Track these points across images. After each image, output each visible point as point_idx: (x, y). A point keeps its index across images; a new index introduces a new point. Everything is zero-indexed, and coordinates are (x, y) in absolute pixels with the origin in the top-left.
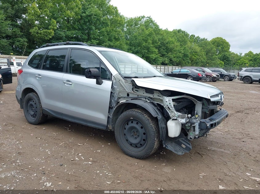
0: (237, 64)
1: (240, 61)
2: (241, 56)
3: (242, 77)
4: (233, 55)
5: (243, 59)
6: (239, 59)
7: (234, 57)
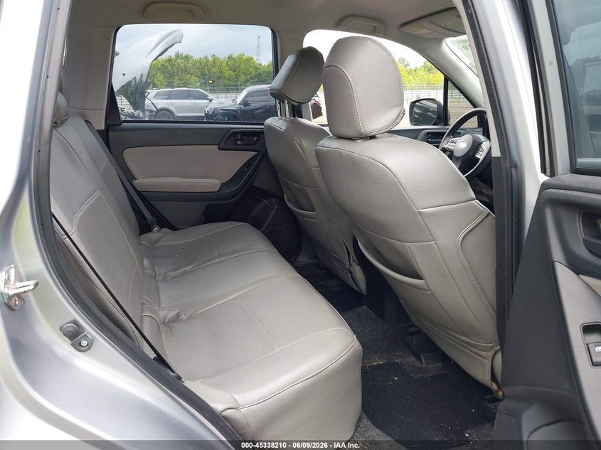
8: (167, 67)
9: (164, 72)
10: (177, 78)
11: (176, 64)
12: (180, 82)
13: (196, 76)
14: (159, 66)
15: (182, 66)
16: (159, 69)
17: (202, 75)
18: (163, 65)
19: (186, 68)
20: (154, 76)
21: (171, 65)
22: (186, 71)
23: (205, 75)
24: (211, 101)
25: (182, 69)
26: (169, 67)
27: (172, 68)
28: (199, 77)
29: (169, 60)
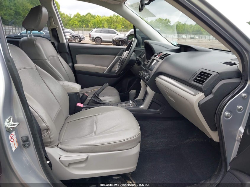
0: (69, 25)
1: (71, 22)
2: (71, 17)
3: (93, 38)
4: (64, 16)
5: (73, 20)
6: (70, 20)
7: (65, 18)
8: (109, 20)
9: (108, 22)
10: (113, 25)
11: (113, 19)
12: (114, 26)
13: (121, 24)
14: (106, 20)
15: (115, 20)
16: (106, 21)
17: (123, 24)
18: (108, 19)
19: (117, 21)
20: (104, 24)
21: (111, 19)
22: (117, 22)
23: (124, 24)
24: (117, 35)
25: (115, 21)
26: (110, 20)
27: (111, 21)
28: (121, 25)
29: (111, 17)
